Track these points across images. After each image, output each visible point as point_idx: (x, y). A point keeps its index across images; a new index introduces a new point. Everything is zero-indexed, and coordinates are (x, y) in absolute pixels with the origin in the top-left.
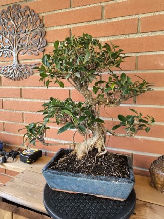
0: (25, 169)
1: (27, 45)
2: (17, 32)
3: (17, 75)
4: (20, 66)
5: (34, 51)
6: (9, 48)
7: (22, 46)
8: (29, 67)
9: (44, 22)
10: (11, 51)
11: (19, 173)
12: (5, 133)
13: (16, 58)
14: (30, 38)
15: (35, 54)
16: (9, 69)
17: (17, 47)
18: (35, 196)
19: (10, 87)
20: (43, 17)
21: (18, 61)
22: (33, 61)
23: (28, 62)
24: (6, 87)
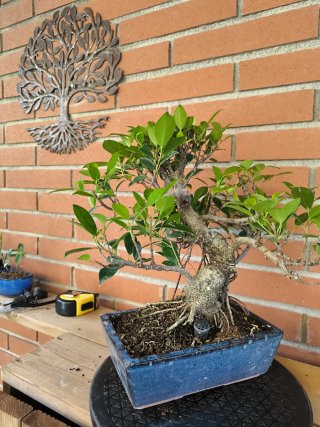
0: (66, 331)
1: (86, 84)
2: (69, 60)
3: (65, 143)
4: (72, 125)
5: (98, 94)
6: (53, 92)
7: (76, 87)
8: (88, 126)
9: (119, 36)
10: (57, 98)
11: (53, 338)
12: (38, 258)
13: (65, 109)
14: (92, 69)
15: (100, 100)
16: (51, 132)
17: (67, 89)
18: (75, 390)
19: (52, 168)
20: (117, 25)
21: (69, 116)
22: (95, 113)
23: (86, 116)
24: (46, 168)
